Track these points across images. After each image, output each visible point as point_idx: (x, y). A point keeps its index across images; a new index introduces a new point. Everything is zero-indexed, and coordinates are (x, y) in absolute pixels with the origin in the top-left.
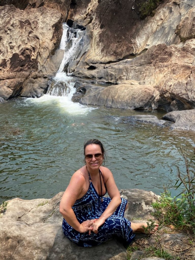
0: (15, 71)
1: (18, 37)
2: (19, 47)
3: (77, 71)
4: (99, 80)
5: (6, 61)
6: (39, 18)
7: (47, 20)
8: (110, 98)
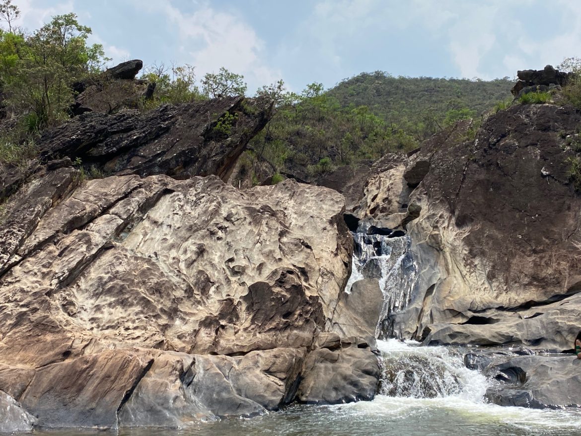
0: (270, 330)
1: (250, 246)
2: (260, 267)
5: (235, 303)
6: (287, 204)
7: (309, 208)
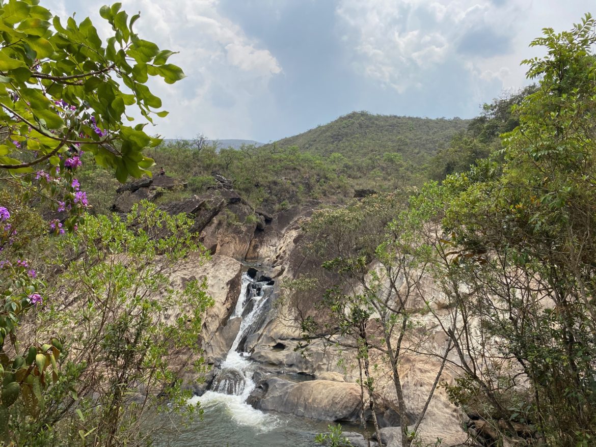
3: (257, 353)
4: (288, 369)
6: (209, 271)
7: (220, 273)
8: (302, 401)
